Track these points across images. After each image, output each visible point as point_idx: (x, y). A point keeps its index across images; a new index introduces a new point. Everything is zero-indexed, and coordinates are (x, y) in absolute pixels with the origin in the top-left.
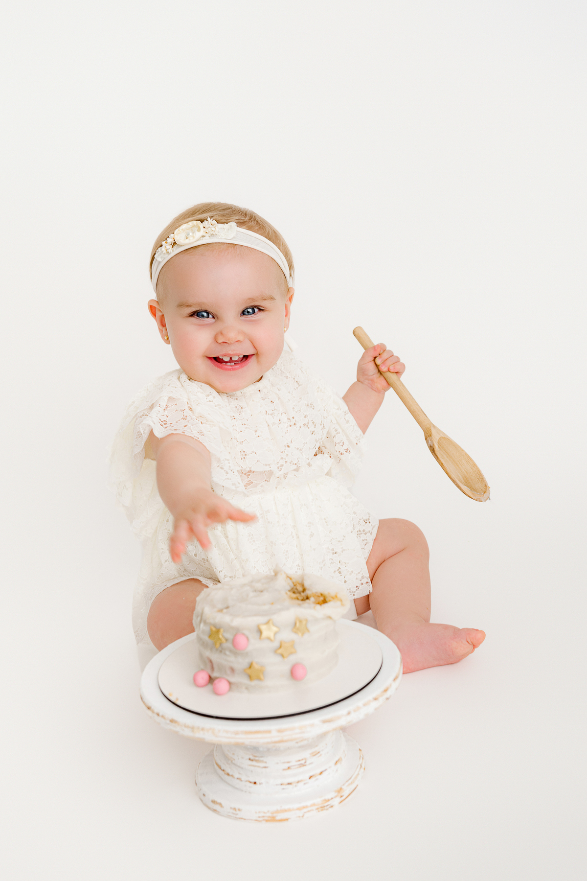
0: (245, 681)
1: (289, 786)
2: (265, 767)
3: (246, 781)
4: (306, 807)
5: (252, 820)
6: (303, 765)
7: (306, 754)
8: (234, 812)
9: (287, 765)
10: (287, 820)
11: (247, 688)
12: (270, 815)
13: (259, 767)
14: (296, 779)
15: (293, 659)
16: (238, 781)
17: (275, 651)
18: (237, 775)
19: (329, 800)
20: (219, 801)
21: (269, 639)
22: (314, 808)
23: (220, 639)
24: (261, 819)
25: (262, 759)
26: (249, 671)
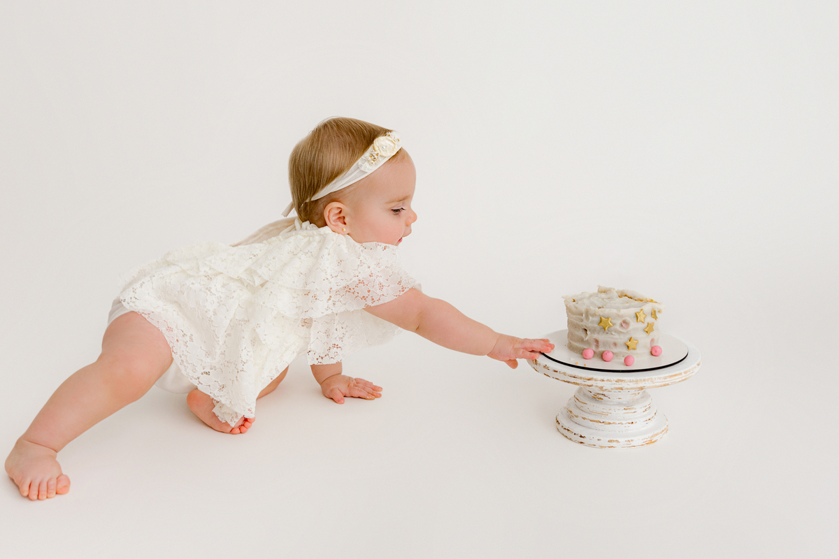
0: (625, 350)
3: (626, 423)
17: (644, 330)
21: (641, 322)
23: (608, 324)
26: (629, 343)
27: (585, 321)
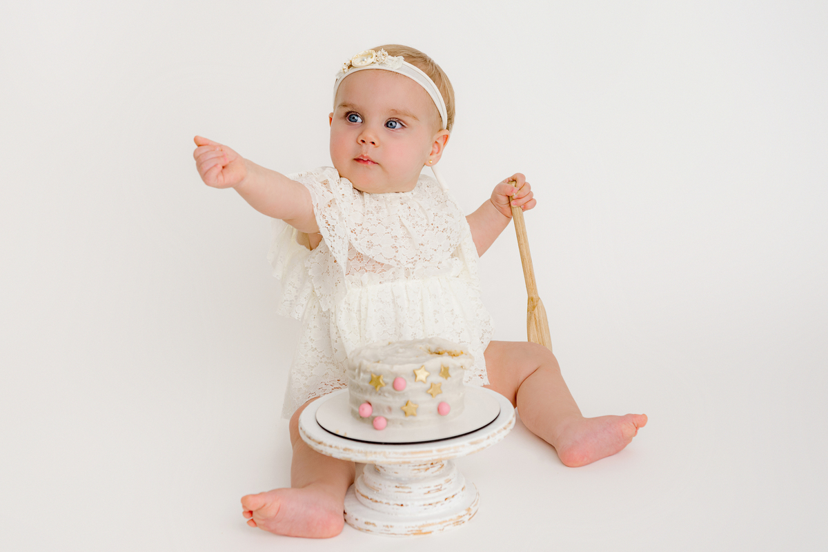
0: (401, 416)
1: (430, 506)
2: (410, 492)
3: (394, 505)
4: (446, 521)
5: (402, 534)
6: (439, 490)
7: (442, 481)
8: (387, 529)
9: (428, 490)
10: (430, 532)
11: (401, 424)
12: (418, 529)
13: (404, 492)
14: (436, 500)
15: (439, 398)
16: (387, 505)
17: (426, 392)
18: (385, 501)
19: (462, 517)
20: (372, 521)
21: (422, 381)
22: (451, 522)
23: (380, 384)
24: (410, 533)
25: (407, 485)
26: (405, 408)
27: (357, 378)
